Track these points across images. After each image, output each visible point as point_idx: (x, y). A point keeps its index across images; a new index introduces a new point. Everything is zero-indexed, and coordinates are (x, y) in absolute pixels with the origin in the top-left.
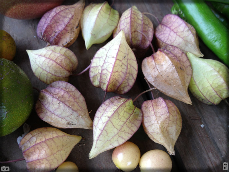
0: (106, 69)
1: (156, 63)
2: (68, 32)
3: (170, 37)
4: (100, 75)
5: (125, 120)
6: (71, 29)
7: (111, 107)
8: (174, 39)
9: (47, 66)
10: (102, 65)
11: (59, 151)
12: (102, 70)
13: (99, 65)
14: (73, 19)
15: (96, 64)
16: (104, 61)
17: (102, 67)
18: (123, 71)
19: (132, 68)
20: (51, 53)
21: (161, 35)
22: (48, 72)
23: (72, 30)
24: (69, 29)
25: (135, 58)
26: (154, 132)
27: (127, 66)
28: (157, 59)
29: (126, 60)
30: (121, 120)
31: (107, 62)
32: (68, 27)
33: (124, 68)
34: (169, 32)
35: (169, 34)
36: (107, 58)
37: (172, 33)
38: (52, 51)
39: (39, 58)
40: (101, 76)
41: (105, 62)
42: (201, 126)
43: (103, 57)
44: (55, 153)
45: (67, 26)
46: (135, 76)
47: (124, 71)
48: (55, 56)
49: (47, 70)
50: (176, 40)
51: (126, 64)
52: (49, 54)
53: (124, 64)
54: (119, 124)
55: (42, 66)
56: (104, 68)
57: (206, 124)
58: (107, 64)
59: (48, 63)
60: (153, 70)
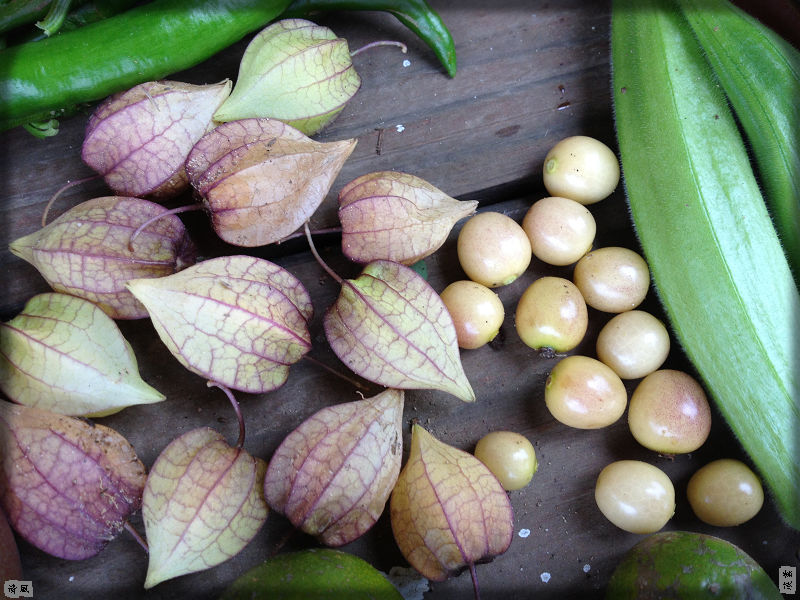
0: (253, 341)
1: (248, 204)
2: (104, 454)
3: (163, 155)
4: (264, 360)
5: (402, 302)
6: (97, 442)
7: (365, 334)
8: (169, 145)
9: (219, 515)
10: (238, 353)
11: (461, 472)
12: (254, 353)
13: (234, 361)
14: (64, 434)
15: (230, 369)
16: (226, 343)
17: (244, 352)
18: (265, 295)
19: (252, 271)
20: (179, 502)
21: (147, 178)
22: (238, 512)
23: (98, 439)
24: (96, 449)
25: (221, 258)
27: (252, 282)
28: (232, 202)
29: (233, 282)
30: (402, 310)
31: (235, 334)
32: (90, 449)
33: (258, 291)
34: (147, 156)
35: (154, 155)
36: (221, 334)
37: (152, 147)
38: (171, 501)
39: (190, 539)
40: (269, 359)
41: (233, 343)
42: (400, 130)
43: (214, 347)
44: (468, 480)
45: (88, 454)
46: (273, 268)
47: (264, 291)
48: (189, 490)
49: (232, 514)
50: (173, 142)
51: (244, 285)
52: (180, 508)
53: (247, 289)
54: (411, 316)
55: (216, 530)
56: (250, 346)
57: (395, 119)
58: (240, 336)
59: (211, 510)
60: (263, 216)
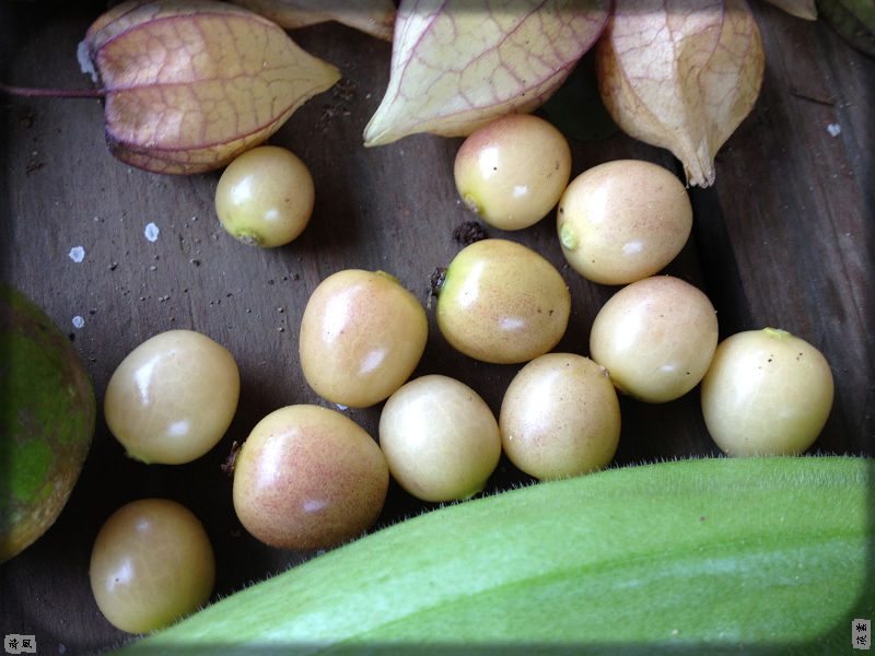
11: (244, 74)
26: (647, 78)
42: (830, 128)
44: (231, 80)
